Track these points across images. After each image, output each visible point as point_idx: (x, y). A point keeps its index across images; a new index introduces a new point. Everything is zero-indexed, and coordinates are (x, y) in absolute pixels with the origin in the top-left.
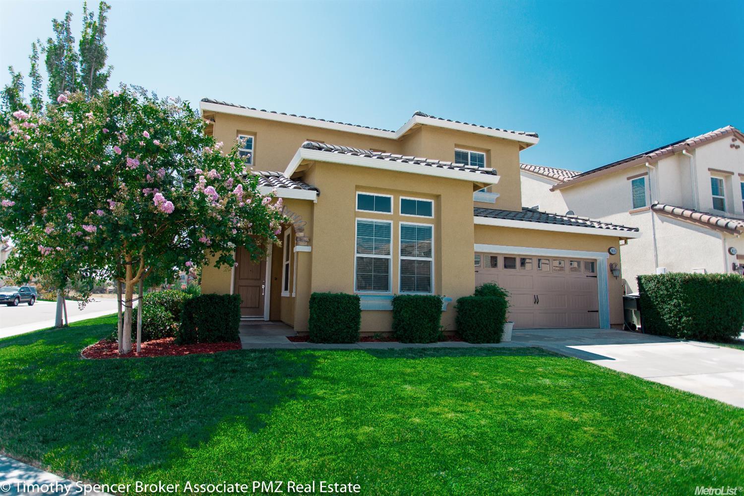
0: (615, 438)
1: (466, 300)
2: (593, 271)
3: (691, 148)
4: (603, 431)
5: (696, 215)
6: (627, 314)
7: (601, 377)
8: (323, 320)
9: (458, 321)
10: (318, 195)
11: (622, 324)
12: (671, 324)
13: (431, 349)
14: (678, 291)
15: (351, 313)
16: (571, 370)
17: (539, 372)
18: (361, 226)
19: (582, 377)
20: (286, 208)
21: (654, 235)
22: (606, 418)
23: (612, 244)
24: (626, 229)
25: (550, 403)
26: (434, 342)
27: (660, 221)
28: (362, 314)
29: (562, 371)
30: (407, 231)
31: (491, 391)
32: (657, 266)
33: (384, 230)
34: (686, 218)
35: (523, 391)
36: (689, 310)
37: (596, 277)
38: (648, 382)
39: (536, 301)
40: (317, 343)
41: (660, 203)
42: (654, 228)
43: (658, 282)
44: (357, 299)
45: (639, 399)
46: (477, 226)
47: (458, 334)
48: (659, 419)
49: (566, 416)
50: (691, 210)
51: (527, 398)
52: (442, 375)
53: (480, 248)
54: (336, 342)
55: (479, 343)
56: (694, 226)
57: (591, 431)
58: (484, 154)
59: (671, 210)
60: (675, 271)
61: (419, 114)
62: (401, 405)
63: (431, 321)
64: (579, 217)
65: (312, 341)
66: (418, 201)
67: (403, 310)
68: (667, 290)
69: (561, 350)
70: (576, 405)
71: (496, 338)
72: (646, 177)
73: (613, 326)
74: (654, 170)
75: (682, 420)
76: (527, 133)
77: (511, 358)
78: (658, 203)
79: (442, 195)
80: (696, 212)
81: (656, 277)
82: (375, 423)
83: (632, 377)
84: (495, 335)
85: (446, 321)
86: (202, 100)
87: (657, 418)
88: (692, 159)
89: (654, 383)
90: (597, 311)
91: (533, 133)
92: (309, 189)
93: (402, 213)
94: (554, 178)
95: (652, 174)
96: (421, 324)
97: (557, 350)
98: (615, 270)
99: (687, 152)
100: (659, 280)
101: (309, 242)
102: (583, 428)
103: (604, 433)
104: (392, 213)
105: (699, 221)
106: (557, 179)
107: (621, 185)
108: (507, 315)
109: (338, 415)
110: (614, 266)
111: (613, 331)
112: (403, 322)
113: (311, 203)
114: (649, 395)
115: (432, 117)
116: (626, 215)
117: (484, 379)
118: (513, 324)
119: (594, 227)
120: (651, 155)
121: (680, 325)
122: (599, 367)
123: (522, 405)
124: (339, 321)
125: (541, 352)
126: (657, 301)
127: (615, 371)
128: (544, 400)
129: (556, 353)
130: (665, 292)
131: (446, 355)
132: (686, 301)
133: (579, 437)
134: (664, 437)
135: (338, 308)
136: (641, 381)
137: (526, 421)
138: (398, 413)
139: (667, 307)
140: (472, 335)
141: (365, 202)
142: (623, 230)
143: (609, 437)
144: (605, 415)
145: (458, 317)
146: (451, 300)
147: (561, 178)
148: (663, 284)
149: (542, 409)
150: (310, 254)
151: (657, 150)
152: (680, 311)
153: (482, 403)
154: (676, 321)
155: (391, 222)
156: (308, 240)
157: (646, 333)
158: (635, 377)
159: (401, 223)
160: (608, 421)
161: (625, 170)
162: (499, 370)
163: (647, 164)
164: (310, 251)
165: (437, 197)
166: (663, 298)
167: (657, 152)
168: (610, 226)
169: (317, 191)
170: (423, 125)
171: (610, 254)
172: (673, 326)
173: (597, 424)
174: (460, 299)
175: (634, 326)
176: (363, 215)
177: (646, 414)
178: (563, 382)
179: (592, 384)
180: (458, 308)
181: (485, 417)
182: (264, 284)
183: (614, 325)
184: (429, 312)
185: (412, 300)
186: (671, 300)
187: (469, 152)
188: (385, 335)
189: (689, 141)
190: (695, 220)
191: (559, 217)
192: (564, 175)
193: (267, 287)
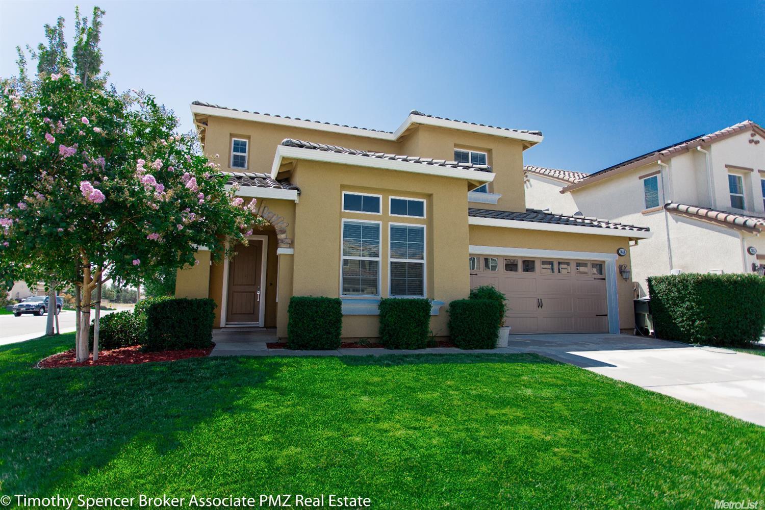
0: (590, 462)
1: (458, 303)
2: (601, 273)
3: (706, 145)
4: (577, 452)
5: (712, 214)
6: (638, 319)
7: (592, 386)
8: (300, 325)
9: (451, 326)
10: (299, 194)
11: (634, 329)
12: (684, 328)
13: (413, 356)
14: (690, 293)
15: (331, 317)
16: (562, 379)
17: (523, 381)
18: (347, 227)
19: (570, 385)
20: (266, 208)
21: (668, 235)
22: (585, 437)
23: (621, 245)
24: (635, 229)
25: (524, 418)
26: (423, 348)
27: (674, 221)
28: (343, 319)
29: (550, 379)
30: (397, 233)
31: (459, 403)
32: (672, 268)
33: (372, 232)
34: (701, 217)
35: (496, 403)
36: (703, 312)
37: (604, 279)
38: (647, 391)
39: (540, 305)
40: (294, 350)
41: (674, 202)
42: (668, 228)
43: (669, 284)
44: (338, 303)
45: (631, 412)
46: (472, 227)
47: (450, 341)
48: (650, 437)
49: (537, 433)
50: (707, 209)
51: (498, 411)
52: (412, 384)
53: (475, 249)
54: (314, 348)
55: (471, 349)
56: (709, 225)
57: (563, 453)
58: (486, 154)
59: (685, 209)
60: (687, 272)
61: (415, 113)
62: (348, 420)
63: (418, 326)
64: (586, 218)
65: (289, 348)
66: (409, 201)
67: (388, 315)
68: (679, 291)
69: (560, 356)
70: (553, 419)
71: (490, 344)
72: (659, 176)
73: (623, 331)
74: (667, 169)
75: (677, 439)
76: (530, 132)
77: (498, 365)
78: (672, 203)
79: (434, 194)
80: (713, 210)
81: (667, 278)
82: (306, 443)
83: (630, 387)
84: (490, 340)
85: (436, 326)
86: (193, 103)
87: (647, 437)
88: (707, 156)
89: (653, 393)
90: (606, 315)
91: (537, 131)
92: (289, 189)
93: (392, 213)
94: (565, 180)
95: (665, 172)
96: (408, 329)
97: (553, 355)
98: (624, 272)
99: (701, 148)
100: (670, 281)
101: (292, 245)
102: (553, 449)
103: (577, 456)
104: (381, 213)
105: (716, 219)
106: (568, 181)
107: (634, 184)
108: (504, 319)
109: (268, 432)
110: (623, 268)
111: (622, 336)
112: (388, 326)
113: (292, 202)
114: (644, 407)
115: (429, 116)
116: (639, 216)
117: (457, 389)
118: (510, 328)
119: (601, 227)
120: (663, 152)
121: (693, 329)
122: (596, 375)
123: (490, 419)
124: (318, 327)
125: (535, 358)
126: (669, 303)
127: (612, 380)
128: (518, 414)
129: (551, 360)
130: (677, 294)
131: (427, 362)
132: (699, 303)
133: (546, 461)
134: (651, 460)
135: (317, 312)
136: (639, 391)
137: (487, 440)
138: (339, 429)
139: (679, 310)
140: (464, 340)
141: (352, 203)
142: (632, 230)
143: (583, 460)
144: (585, 432)
145: (450, 322)
146: (443, 304)
147: (572, 179)
148: (675, 285)
149: (512, 425)
150: (292, 256)
151: (670, 147)
152: (693, 314)
153: (443, 417)
154: (688, 325)
155: (380, 222)
156: (290, 242)
157: (658, 337)
158: (634, 386)
159: (390, 223)
160: (587, 440)
161: (636, 170)
162: (478, 379)
163: (659, 162)
164: (292, 253)
165: (429, 196)
166: (675, 301)
167: (669, 149)
168: (618, 226)
169: (298, 191)
170: (420, 124)
171: (619, 255)
172: (686, 330)
173: (572, 443)
174: (452, 302)
175: (647, 331)
176: (349, 216)
177: (635, 431)
178: (547, 393)
179: (580, 395)
180: (450, 312)
181: (440, 434)
182: (259, 289)
183: (624, 329)
184: (417, 316)
185: (397, 303)
186: (683, 302)
187: (470, 152)
188: (372, 341)
189: (704, 138)
190: (711, 219)
191: (566, 218)
192: (574, 177)
193: (261, 293)
